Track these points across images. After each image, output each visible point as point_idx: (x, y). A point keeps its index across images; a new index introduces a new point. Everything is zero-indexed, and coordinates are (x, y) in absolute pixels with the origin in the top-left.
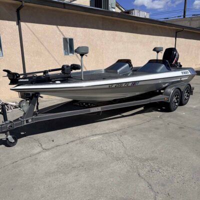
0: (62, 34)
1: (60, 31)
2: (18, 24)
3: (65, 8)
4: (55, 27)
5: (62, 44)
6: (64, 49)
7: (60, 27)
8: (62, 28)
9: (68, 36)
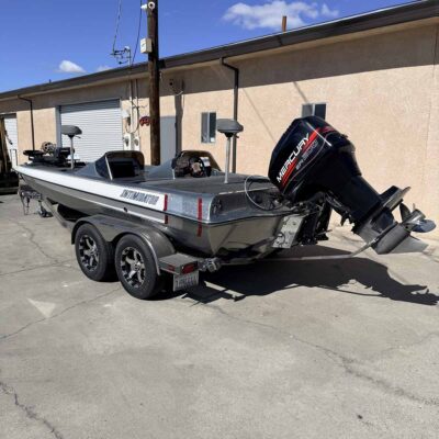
1: (299, 91)
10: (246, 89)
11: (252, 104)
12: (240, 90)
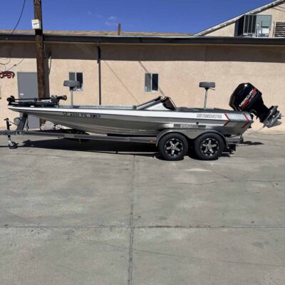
0: (145, 69)
1: (143, 66)
2: (99, 62)
3: (141, 42)
4: (137, 62)
5: (144, 79)
6: (146, 85)
7: (142, 62)
8: (145, 63)
9: (152, 72)
10: (107, 61)
11: (112, 71)
12: (102, 62)
